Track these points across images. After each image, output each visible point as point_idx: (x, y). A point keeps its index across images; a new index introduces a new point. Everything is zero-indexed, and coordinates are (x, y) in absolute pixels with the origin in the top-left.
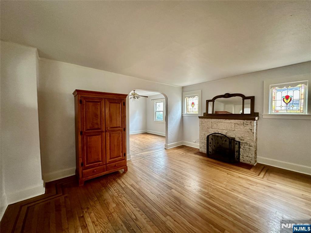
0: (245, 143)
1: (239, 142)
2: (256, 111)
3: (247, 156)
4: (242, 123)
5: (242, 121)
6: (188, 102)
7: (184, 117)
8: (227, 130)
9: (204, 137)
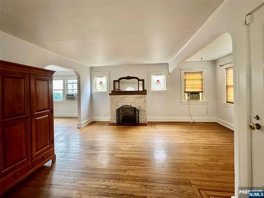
0: (142, 110)
1: (139, 110)
2: (145, 89)
3: (143, 118)
4: (140, 97)
5: (139, 95)
6: (96, 81)
7: (93, 95)
8: (131, 103)
9: (114, 110)
